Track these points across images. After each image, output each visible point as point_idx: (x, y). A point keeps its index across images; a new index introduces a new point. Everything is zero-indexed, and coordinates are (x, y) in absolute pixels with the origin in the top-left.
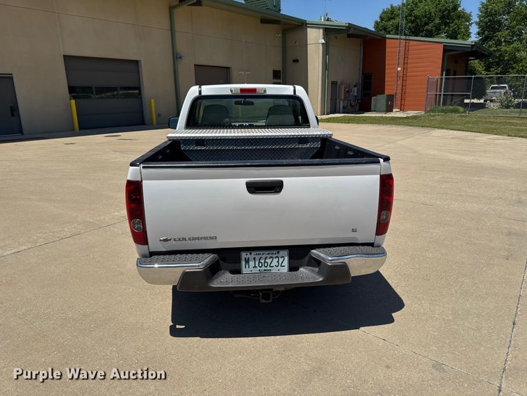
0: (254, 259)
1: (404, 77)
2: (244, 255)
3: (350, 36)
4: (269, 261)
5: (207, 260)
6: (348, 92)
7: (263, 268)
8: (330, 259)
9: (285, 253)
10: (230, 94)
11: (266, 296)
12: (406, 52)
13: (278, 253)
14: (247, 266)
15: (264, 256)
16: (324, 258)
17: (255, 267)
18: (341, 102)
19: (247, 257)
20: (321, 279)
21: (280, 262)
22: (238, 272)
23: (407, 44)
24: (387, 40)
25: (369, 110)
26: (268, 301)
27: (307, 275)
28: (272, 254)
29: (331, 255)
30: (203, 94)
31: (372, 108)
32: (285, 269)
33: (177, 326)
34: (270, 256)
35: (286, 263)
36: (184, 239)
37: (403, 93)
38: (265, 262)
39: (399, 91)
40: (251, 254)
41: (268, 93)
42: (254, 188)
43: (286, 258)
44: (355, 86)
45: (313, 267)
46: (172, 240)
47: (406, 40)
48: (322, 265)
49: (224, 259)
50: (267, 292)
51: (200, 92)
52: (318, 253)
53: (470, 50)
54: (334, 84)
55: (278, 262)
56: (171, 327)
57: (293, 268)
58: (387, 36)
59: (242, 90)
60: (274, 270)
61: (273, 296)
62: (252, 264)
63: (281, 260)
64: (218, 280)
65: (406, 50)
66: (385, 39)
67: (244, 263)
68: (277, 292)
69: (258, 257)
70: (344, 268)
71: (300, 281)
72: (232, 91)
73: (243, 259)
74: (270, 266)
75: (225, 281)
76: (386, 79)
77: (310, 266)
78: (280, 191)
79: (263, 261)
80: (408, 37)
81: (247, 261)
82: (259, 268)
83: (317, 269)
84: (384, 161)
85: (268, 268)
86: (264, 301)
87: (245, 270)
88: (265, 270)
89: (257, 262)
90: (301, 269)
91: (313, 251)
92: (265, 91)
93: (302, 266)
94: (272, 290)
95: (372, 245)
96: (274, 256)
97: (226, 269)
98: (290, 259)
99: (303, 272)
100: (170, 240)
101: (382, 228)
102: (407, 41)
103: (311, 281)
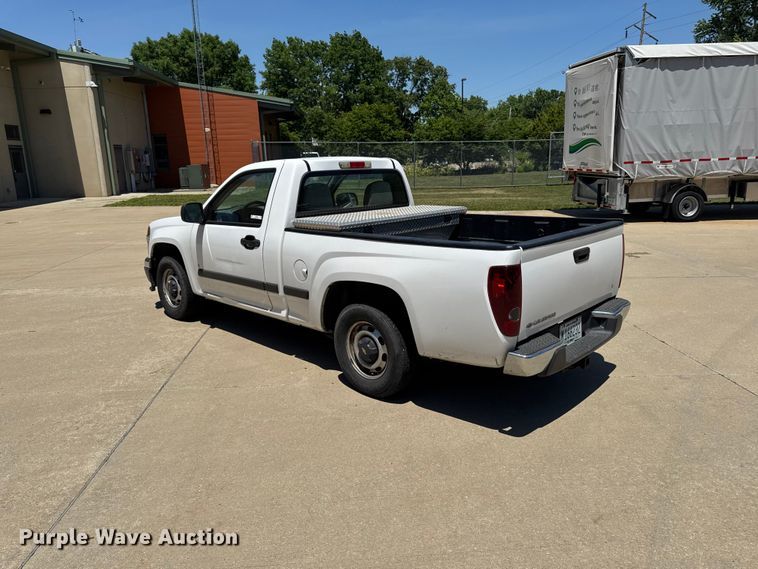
1: (213, 140)
4: (573, 330)
6: (139, 160)
7: (570, 338)
8: (614, 314)
9: (580, 319)
10: (339, 168)
12: (211, 108)
13: (577, 320)
15: (570, 326)
16: (609, 315)
18: (132, 176)
24: (182, 90)
25: (178, 186)
30: (312, 170)
31: (182, 183)
32: (580, 335)
33: (505, 430)
34: (573, 324)
35: (581, 328)
36: (539, 321)
37: (217, 162)
38: (570, 332)
39: (211, 160)
41: (373, 167)
43: (581, 324)
44: (146, 153)
46: (533, 324)
47: (208, 91)
51: (309, 167)
53: (287, 110)
54: (117, 148)
56: (501, 432)
58: (180, 84)
59: (353, 164)
63: (578, 327)
65: (211, 105)
66: (177, 87)
74: (573, 335)
76: (189, 143)
80: (209, 88)
81: (563, 334)
82: (567, 339)
89: (567, 334)
91: (594, 312)
92: (370, 165)
100: (531, 324)
102: (210, 94)
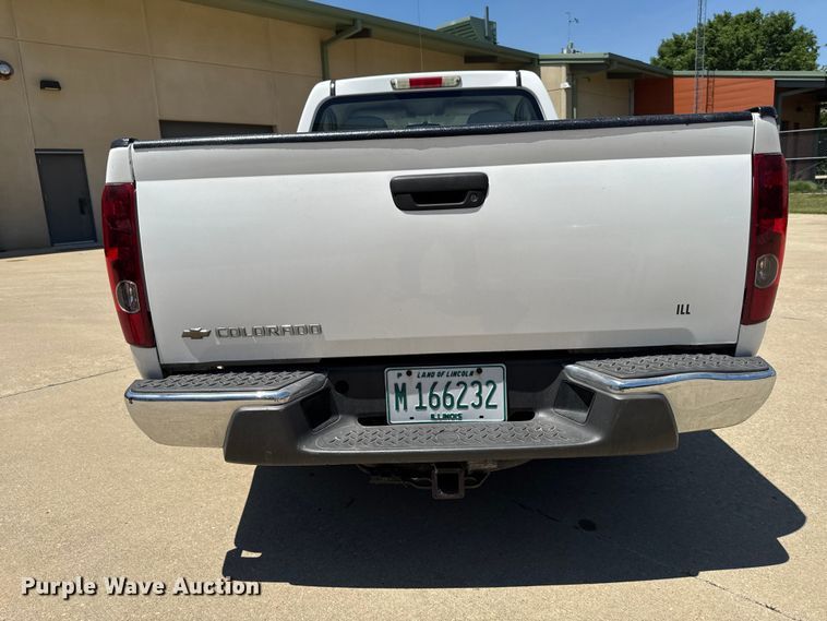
0: (419, 386)
2: (392, 377)
3: (611, 75)
4: (456, 393)
5: (297, 386)
7: (442, 411)
8: (619, 383)
9: (496, 372)
10: (390, 90)
11: (448, 483)
12: (710, 97)
13: (479, 371)
14: (401, 406)
15: (443, 381)
16: (600, 384)
17: (421, 408)
19: (400, 382)
20: (596, 439)
21: (485, 397)
22: (380, 419)
23: (711, 84)
24: (676, 81)
26: (452, 496)
27: (555, 429)
28: (464, 374)
29: (619, 374)
30: (338, 93)
32: (498, 415)
33: (245, 554)
34: (456, 380)
35: (500, 397)
36: (242, 333)
38: (445, 395)
40: (409, 374)
41: (466, 85)
42: (412, 196)
43: (501, 387)
45: (571, 407)
46: (213, 333)
47: (707, 76)
48: (596, 402)
49: (342, 387)
50: (450, 470)
51: (333, 91)
52: (583, 370)
53: (822, 87)
55: (479, 395)
56: (230, 554)
57: (518, 413)
58: (676, 73)
59: (413, 82)
60: (471, 416)
61: (467, 483)
62: (413, 400)
63: (487, 391)
64: (326, 438)
65: (710, 93)
66: (672, 77)
67: (392, 398)
68: (479, 474)
69: (427, 383)
70: (659, 408)
71: (537, 444)
72: (393, 84)
73: (391, 388)
74: (459, 407)
75: (345, 439)
77: (563, 407)
78: (480, 203)
79: (441, 395)
80: (711, 73)
81: (401, 393)
82: (430, 411)
83: (583, 415)
84: (762, 117)
85: (455, 411)
86: (442, 495)
87: (396, 415)
88: (446, 417)
89: (426, 397)
90: (541, 415)
91: (570, 366)
92: (459, 81)
93: (543, 406)
94: (464, 464)
95: (729, 350)
96: (468, 380)
97: (350, 413)
98: (511, 388)
99: (544, 423)
100: (208, 334)
101: (757, 303)
102: (711, 79)
103: (569, 442)
